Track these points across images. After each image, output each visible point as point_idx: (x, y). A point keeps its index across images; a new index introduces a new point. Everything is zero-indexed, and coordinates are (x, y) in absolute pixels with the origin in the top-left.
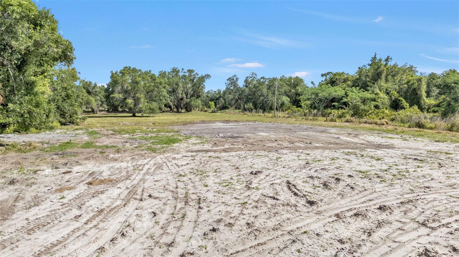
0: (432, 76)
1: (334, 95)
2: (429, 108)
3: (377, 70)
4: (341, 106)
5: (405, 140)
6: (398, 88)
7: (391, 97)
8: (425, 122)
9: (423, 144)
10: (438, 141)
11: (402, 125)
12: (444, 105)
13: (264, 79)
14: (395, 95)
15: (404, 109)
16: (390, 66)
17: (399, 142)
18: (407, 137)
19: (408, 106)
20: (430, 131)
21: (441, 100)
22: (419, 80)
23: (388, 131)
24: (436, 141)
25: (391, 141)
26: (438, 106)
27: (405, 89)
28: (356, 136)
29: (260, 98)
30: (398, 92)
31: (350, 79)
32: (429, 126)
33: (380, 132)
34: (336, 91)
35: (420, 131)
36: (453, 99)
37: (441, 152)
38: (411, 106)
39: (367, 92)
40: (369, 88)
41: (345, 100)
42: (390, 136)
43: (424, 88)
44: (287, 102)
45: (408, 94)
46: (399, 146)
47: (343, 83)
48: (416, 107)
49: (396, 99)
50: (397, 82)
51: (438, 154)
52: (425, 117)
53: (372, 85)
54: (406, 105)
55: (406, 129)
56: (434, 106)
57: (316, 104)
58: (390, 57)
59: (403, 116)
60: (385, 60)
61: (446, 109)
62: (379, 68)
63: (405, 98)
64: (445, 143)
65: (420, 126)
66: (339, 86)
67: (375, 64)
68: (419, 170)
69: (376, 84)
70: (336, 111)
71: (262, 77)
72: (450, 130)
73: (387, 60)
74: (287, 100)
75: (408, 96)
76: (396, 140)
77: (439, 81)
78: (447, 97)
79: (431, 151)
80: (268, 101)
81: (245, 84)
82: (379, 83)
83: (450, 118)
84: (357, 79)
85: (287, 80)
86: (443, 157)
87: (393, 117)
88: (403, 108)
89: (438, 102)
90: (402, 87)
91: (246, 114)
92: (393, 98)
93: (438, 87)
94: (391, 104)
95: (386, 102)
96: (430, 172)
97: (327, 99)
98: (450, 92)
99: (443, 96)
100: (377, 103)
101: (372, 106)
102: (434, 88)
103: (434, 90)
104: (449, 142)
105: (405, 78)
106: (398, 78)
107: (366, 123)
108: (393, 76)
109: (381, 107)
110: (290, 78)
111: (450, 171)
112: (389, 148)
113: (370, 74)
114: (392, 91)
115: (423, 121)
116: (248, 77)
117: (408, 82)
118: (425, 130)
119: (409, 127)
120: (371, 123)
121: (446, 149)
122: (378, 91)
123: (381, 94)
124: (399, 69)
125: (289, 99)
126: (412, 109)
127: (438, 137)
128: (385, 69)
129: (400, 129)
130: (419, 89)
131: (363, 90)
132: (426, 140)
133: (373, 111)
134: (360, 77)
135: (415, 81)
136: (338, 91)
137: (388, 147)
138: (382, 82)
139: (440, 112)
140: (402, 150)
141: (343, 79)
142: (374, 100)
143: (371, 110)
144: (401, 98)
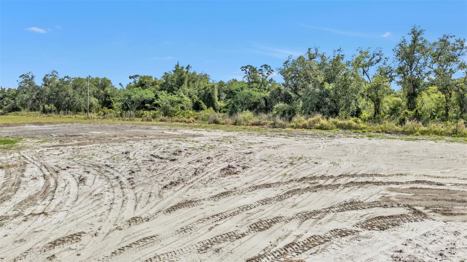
0: (221, 84)
1: (146, 97)
2: (220, 109)
3: (180, 76)
4: (153, 107)
5: (209, 131)
6: (197, 92)
7: (193, 100)
8: (219, 120)
9: (220, 133)
10: (229, 131)
11: (204, 122)
12: (230, 107)
13: (68, 78)
14: (196, 99)
15: (204, 110)
16: (190, 73)
17: (206, 133)
18: (210, 130)
19: (206, 108)
20: (223, 126)
21: (228, 103)
22: (213, 87)
23: (196, 127)
24: (227, 131)
25: (200, 133)
26: (226, 107)
27: (203, 94)
28: (175, 130)
29: (65, 98)
30: (198, 96)
31: (157, 83)
32: (222, 122)
33: (191, 128)
34: (146, 94)
35: (216, 126)
36: (235, 102)
37: (231, 137)
38: (208, 108)
39: (174, 95)
40: (175, 92)
41: (156, 102)
42: (199, 129)
43: (216, 93)
44: (96, 103)
45: (206, 98)
46: (206, 135)
47: (152, 87)
48: (211, 108)
49: (197, 102)
50: (197, 87)
51: (229, 138)
52: (219, 116)
53: (177, 89)
54: (205, 107)
55: (208, 125)
56: (224, 108)
57: (129, 105)
58: (190, 66)
59: (203, 116)
60: (186, 68)
61: (231, 110)
62: (182, 74)
63: (203, 101)
64: (233, 132)
65: (216, 122)
66: (149, 89)
67: (179, 71)
68: (221, 145)
69: (180, 88)
70: (148, 112)
71: (66, 76)
72: (235, 125)
73: (187, 68)
74: (95, 101)
75: (205, 99)
76: (203, 132)
77: (225, 88)
78: (232, 101)
79: (225, 137)
80: (75, 102)
81: (44, 83)
82: (183, 88)
83: (234, 116)
84: (164, 83)
85: (94, 80)
86: (232, 139)
87: (196, 116)
88: (202, 109)
89: (226, 104)
90: (200, 91)
91: (51, 116)
92: (195, 101)
93: (225, 92)
94: (193, 106)
95: (190, 104)
96: (226, 145)
97: (139, 101)
98: (234, 97)
99: (229, 100)
100: (183, 105)
101: (179, 108)
102: (223, 94)
103: (222, 95)
104: (235, 131)
105: (202, 85)
106: (197, 84)
107: (177, 121)
108: (193, 82)
109: (186, 108)
110: (97, 79)
111: (236, 144)
112: (201, 136)
113: (175, 80)
114: (194, 95)
115: (218, 119)
116: (47, 75)
117: (205, 88)
118: (220, 125)
119: (209, 123)
120: (181, 122)
121: (233, 135)
122: (182, 95)
123: (185, 97)
124: (198, 76)
125: (97, 100)
126: (209, 110)
127: (228, 129)
128: (187, 76)
129: (203, 125)
130: (213, 94)
131: (171, 94)
132: (221, 131)
133: (180, 112)
134: (167, 82)
135: (210, 88)
136: (148, 94)
137: (199, 136)
138: (185, 87)
139: (228, 112)
140: (209, 137)
141: (151, 83)
142: (180, 102)
143: (179, 111)
144: (201, 101)
